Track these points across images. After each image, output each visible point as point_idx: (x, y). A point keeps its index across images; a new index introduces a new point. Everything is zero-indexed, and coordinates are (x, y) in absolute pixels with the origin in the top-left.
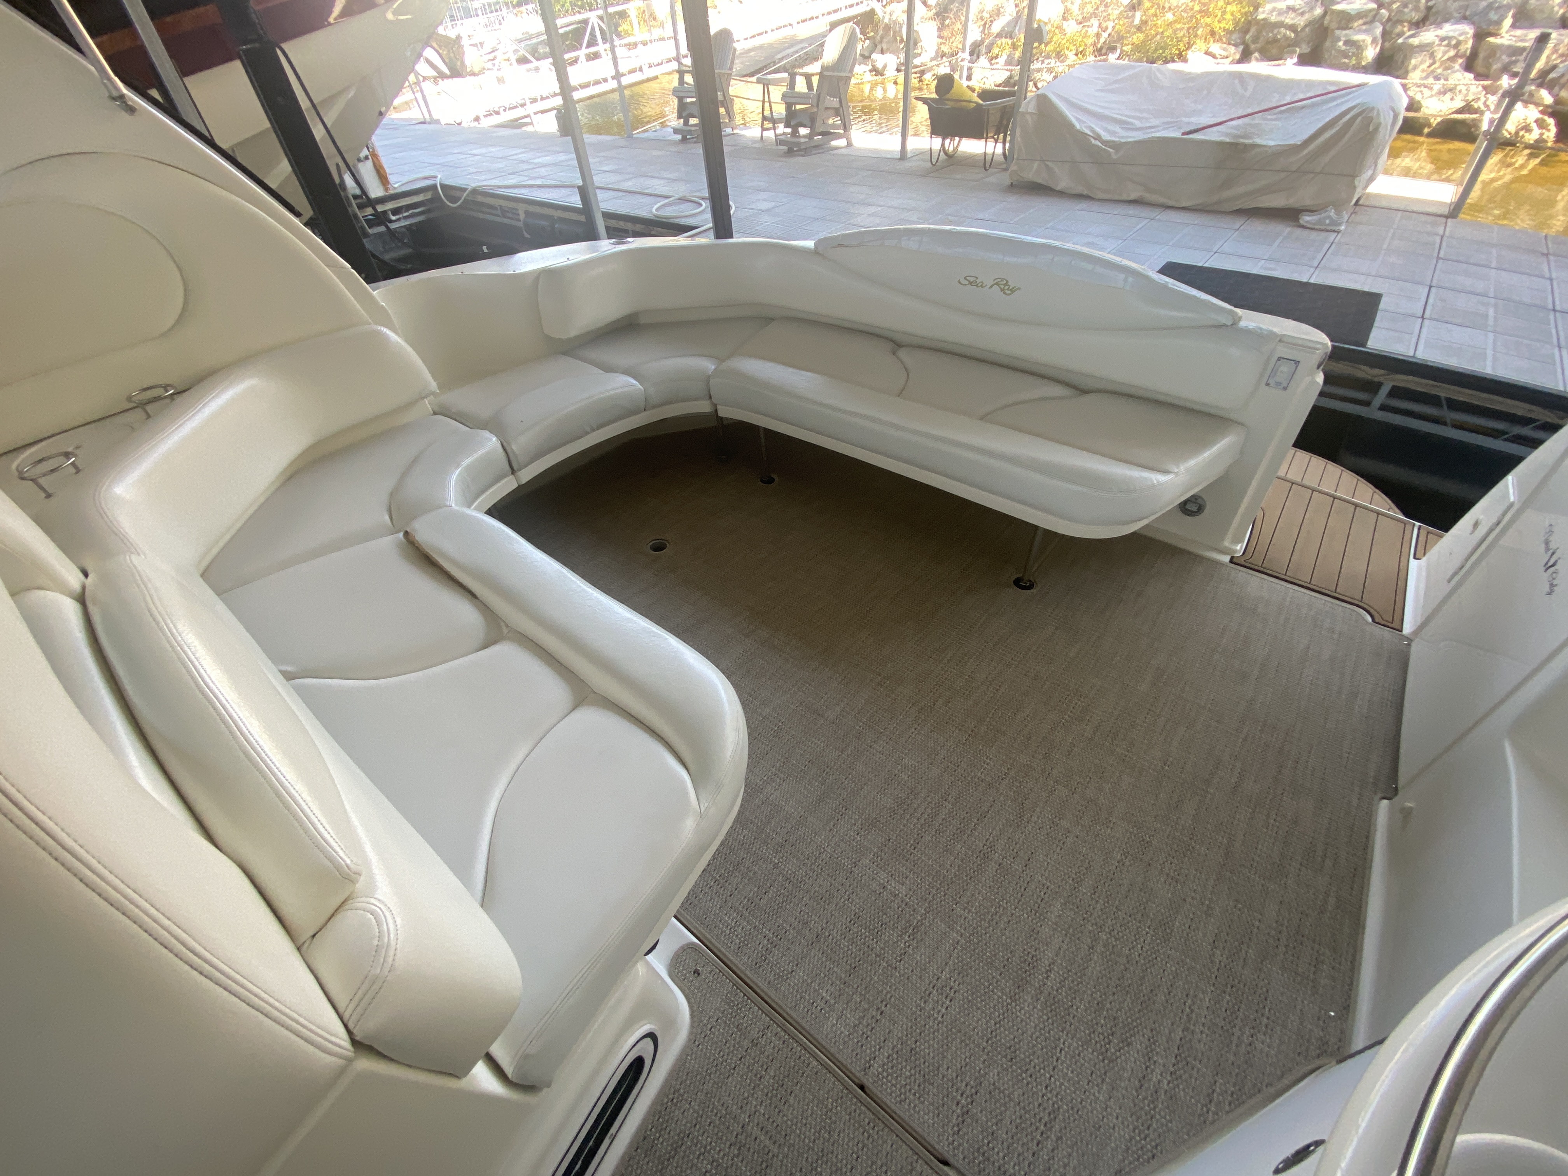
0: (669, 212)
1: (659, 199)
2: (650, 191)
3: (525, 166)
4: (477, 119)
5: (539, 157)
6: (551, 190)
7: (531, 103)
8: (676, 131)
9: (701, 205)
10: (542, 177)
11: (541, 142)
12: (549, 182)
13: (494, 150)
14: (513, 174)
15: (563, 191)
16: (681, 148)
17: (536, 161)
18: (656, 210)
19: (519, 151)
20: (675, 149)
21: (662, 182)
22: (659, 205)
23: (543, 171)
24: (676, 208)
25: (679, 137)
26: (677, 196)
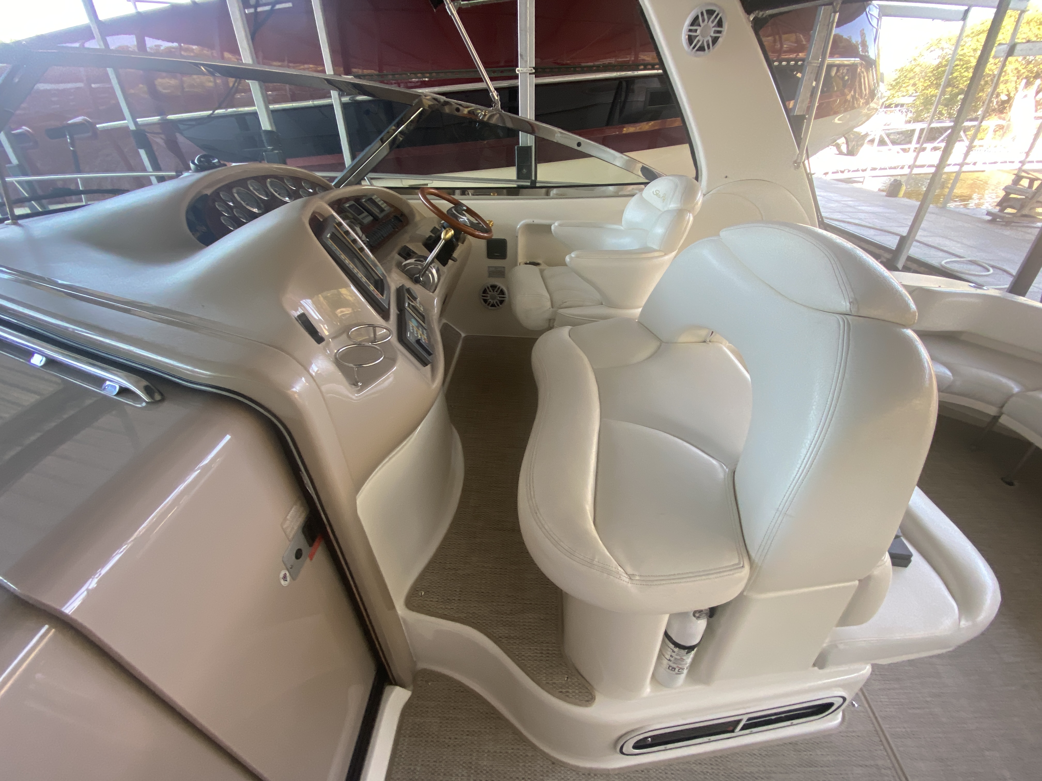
0: (956, 267)
1: (954, 257)
2: (945, 249)
3: (849, 209)
4: (826, 174)
5: (863, 206)
6: (863, 228)
7: (871, 170)
8: (989, 213)
9: (988, 271)
10: (860, 219)
11: (867, 196)
12: (864, 223)
13: (832, 195)
14: (840, 212)
15: (872, 232)
16: (988, 226)
17: (859, 208)
18: (946, 263)
19: (850, 199)
20: (980, 225)
21: (959, 245)
22: (948, 260)
23: (862, 216)
24: (965, 266)
25: (989, 218)
26: (969, 259)
